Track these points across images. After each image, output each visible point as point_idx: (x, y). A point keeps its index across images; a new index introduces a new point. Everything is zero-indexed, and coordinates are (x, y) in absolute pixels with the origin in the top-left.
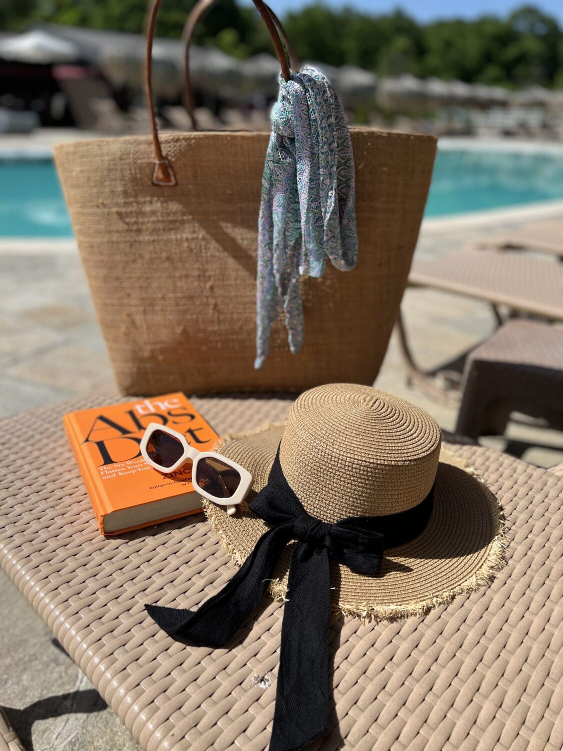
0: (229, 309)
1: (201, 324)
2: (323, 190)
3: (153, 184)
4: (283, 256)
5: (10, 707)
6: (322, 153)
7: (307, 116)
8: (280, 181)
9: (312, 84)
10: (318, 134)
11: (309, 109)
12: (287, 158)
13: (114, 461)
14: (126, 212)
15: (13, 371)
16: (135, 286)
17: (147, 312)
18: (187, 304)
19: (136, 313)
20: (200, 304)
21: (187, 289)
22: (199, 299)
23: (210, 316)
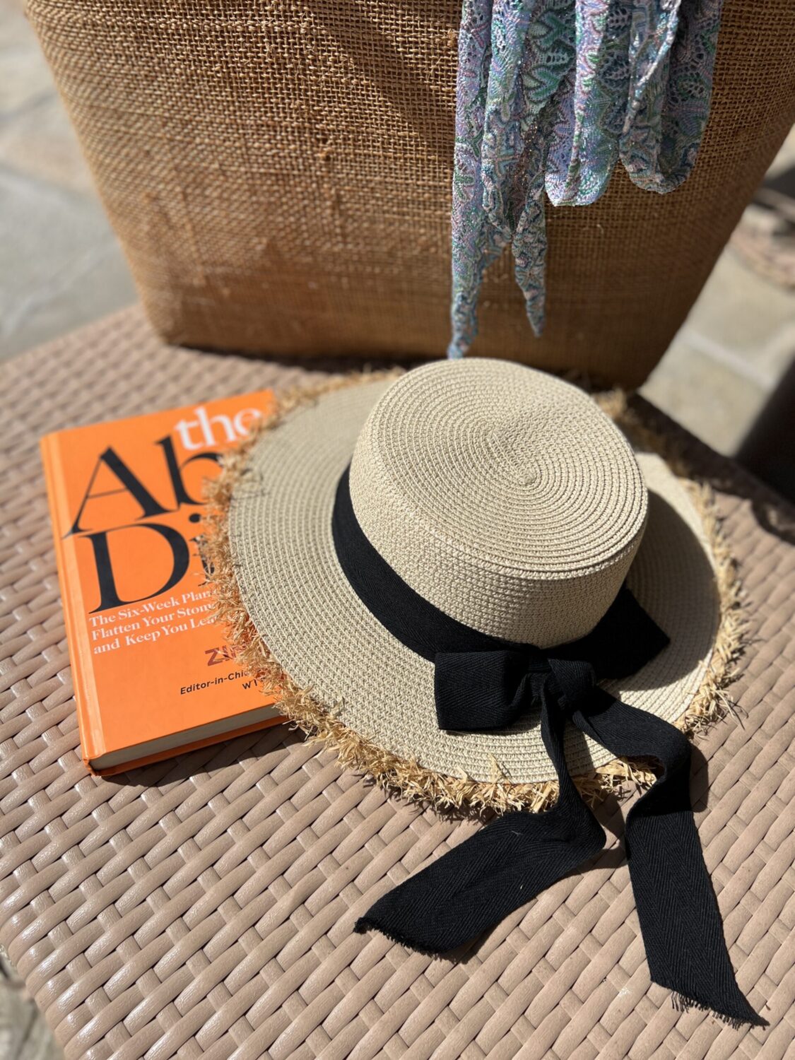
0: (367, 211)
1: (306, 235)
16: (159, 135)
17: (190, 198)
18: (275, 191)
19: (166, 197)
20: (302, 193)
21: (273, 156)
22: (300, 182)
23: (325, 222)
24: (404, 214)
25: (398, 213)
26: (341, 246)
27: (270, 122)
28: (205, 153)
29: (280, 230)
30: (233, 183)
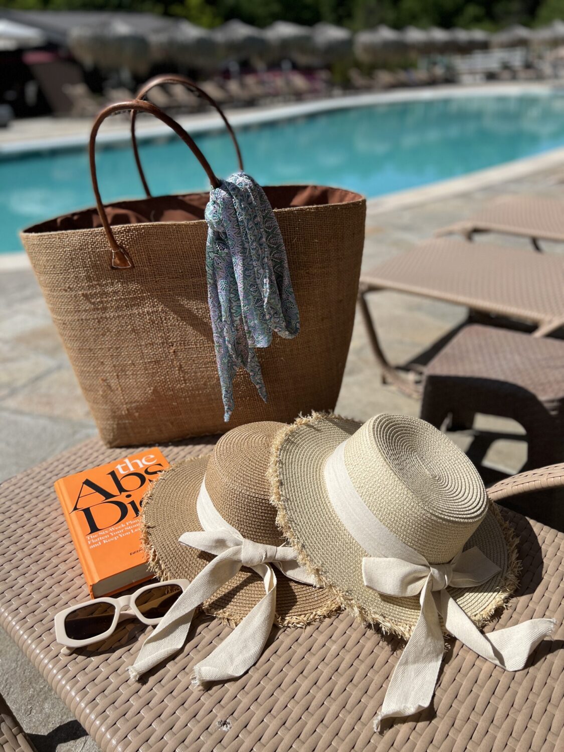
0: (193, 369)
1: (169, 383)
2: (258, 279)
3: (112, 268)
4: (231, 330)
5: (36, 733)
6: (252, 249)
7: (236, 219)
8: (221, 269)
9: (236, 192)
10: (246, 232)
11: (236, 212)
12: (224, 249)
13: (99, 528)
14: (90, 293)
15: (11, 403)
16: (107, 355)
17: (120, 377)
18: (155, 368)
19: (110, 378)
20: (166, 366)
21: (153, 355)
22: (165, 363)
23: (176, 376)
24: (207, 368)
25: (205, 368)
26: (184, 385)
27: (151, 342)
28: (126, 358)
29: (158, 383)
30: (137, 368)
